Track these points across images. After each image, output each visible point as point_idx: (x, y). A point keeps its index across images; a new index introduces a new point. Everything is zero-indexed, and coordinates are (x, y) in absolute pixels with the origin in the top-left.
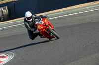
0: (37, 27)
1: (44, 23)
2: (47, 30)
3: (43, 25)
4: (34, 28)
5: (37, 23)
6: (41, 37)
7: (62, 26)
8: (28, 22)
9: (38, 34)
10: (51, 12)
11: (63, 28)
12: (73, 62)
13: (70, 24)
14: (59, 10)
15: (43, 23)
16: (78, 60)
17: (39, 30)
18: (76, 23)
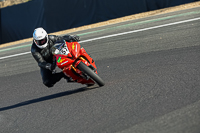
0: (56, 61)
1: (71, 52)
2: (77, 68)
3: (68, 57)
5: (57, 52)
8: (39, 50)
10: (74, 30)
13: (113, 56)
17: (62, 67)
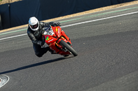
0: (45, 40)
1: (55, 33)
2: (59, 44)
3: (53, 36)
4: (41, 40)
5: (45, 33)
9: (48, 49)
10: (61, 18)
13: (87, 36)
15: (53, 33)
16: (97, 85)
17: (48, 44)
18: (96, 34)
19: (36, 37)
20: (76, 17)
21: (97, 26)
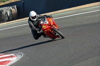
1: (49, 23)
3: (48, 25)
4: (39, 28)
6: (45, 37)
7: (71, 25)
10: (61, 11)
11: (72, 27)
12: (82, 62)
14: (68, 9)
16: (87, 59)
18: (86, 23)
19: (34, 25)
20: (71, 11)
21: (87, 17)
